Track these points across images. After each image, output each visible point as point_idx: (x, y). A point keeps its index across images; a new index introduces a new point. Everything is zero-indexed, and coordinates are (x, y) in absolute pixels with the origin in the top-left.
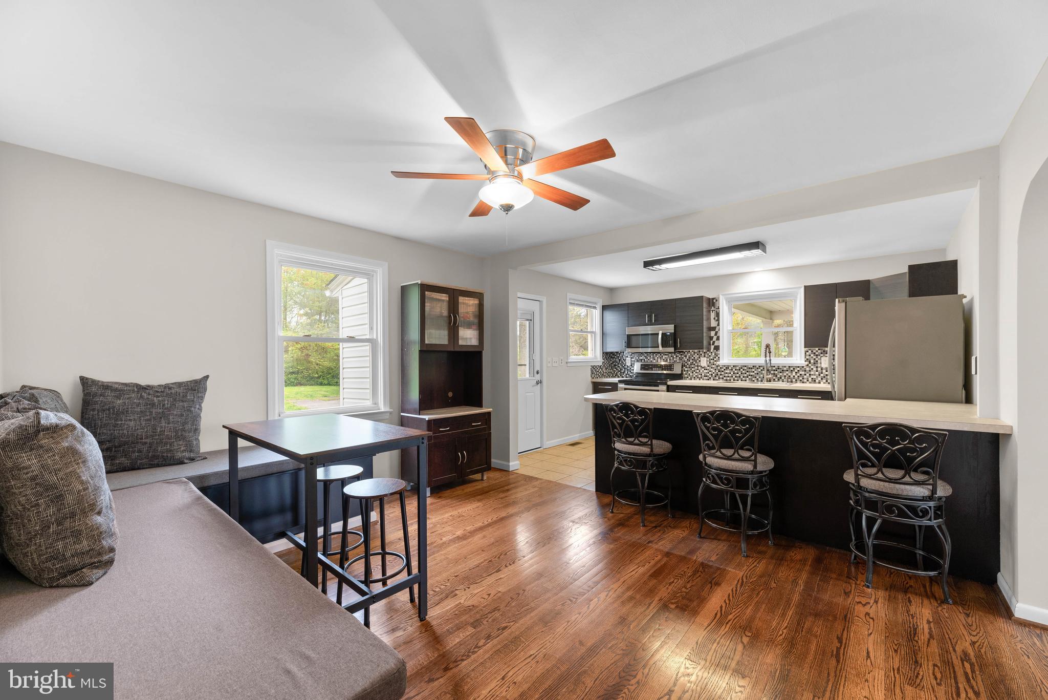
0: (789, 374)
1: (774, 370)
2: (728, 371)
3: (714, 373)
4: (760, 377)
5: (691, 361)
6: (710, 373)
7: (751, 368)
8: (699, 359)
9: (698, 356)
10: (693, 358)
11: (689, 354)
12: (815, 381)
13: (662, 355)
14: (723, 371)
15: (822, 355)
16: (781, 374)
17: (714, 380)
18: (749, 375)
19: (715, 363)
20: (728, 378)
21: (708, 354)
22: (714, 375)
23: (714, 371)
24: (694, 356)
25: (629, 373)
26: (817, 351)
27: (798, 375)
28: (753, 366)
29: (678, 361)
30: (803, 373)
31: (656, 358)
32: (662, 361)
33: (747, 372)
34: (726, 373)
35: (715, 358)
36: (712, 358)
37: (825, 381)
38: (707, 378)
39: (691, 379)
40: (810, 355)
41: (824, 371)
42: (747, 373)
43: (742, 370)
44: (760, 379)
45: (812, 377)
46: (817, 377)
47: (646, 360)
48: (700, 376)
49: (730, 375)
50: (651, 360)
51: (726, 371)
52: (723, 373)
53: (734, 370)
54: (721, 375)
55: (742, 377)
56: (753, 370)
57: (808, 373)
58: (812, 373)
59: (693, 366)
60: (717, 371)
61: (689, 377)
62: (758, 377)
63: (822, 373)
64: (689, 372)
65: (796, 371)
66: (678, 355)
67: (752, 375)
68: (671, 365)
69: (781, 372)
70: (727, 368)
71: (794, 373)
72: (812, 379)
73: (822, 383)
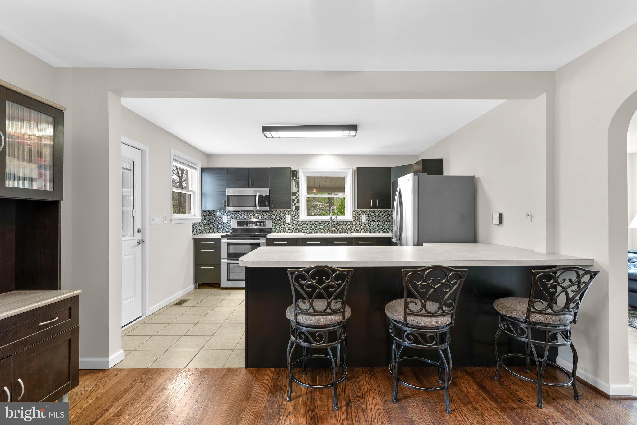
0: (344, 227)
1: (335, 224)
2: (305, 226)
3: (295, 227)
4: (326, 230)
5: (278, 218)
6: (292, 227)
7: (321, 223)
8: (284, 217)
9: (283, 214)
10: (279, 216)
11: (277, 213)
12: (358, 231)
13: (255, 213)
14: (301, 226)
15: (362, 214)
16: (339, 227)
17: (295, 232)
18: (319, 228)
19: (296, 219)
20: (305, 231)
21: (291, 213)
22: (295, 228)
23: (295, 226)
24: (280, 214)
25: (225, 229)
26: (359, 211)
27: (349, 227)
28: (322, 222)
29: (268, 218)
30: (351, 226)
31: (250, 216)
32: (255, 218)
33: (318, 226)
34: (304, 227)
35: (296, 216)
36: (293, 216)
37: (363, 231)
38: (290, 231)
39: (278, 232)
40: (355, 214)
41: (363, 224)
42: (318, 227)
43: (314, 224)
44: (326, 231)
45: (357, 228)
46: (359, 228)
47: (240, 217)
48: (285, 230)
49: (306, 228)
50: (245, 217)
51: (304, 226)
52: (301, 227)
53: (309, 224)
54: (300, 228)
55: (314, 230)
56: (322, 224)
57: (354, 226)
58: (357, 226)
59: (279, 222)
60: (297, 226)
61: (277, 231)
62: (325, 230)
63: (362, 226)
64: (277, 227)
65: (348, 224)
66: (268, 213)
67: (321, 228)
68: (264, 221)
69: (339, 226)
70: (305, 223)
71: (346, 226)
72: (357, 229)
73: (362, 232)
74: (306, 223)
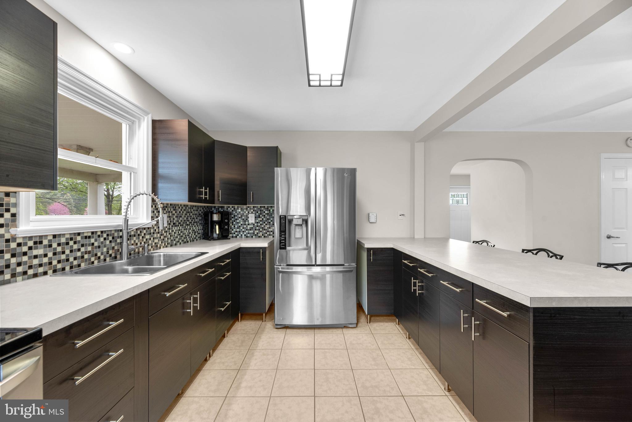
4: (102, 254)
7: (89, 237)
12: (157, 246)
20: (41, 270)
27: (145, 240)
28: (93, 233)
30: (148, 237)
33: (82, 246)
34: (35, 256)
40: (153, 212)
41: (163, 232)
42: (83, 249)
43: (71, 243)
44: (102, 257)
49: (45, 260)
51: (35, 252)
53: (55, 245)
55: (71, 259)
56: (92, 240)
57: (152, 236)
58: (155, 236)
62: (99, 254)
63: (162, 235)
65: (143, 235)
67: (89, 252)
70: (38, 242)
71: (141, 238)
72: (155, 243)
73: (162, 247)
74: (45, 242)
